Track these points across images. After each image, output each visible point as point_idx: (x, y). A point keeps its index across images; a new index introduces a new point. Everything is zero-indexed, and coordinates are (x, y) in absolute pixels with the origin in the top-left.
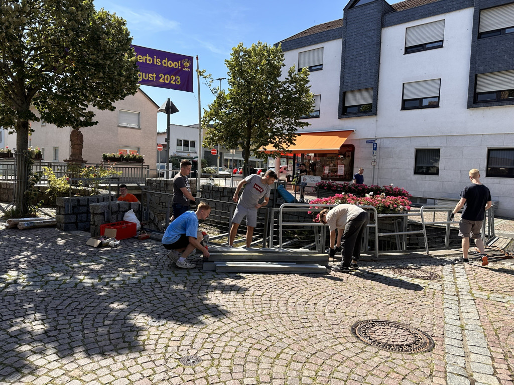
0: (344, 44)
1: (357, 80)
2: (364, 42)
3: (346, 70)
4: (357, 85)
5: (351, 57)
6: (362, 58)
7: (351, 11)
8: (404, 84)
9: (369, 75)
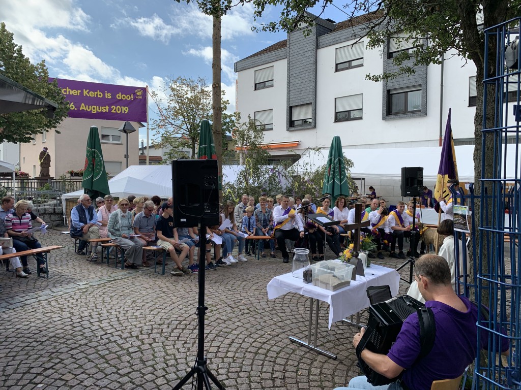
0: (289, 63)
1: (300, 95)
2: (304, 61)
3: (291, 87)
4: (299, 101)
5: (294, 75)
6: (303, 76)
7: (293, 34)
8: (336, 99)
9: (308, 91)
